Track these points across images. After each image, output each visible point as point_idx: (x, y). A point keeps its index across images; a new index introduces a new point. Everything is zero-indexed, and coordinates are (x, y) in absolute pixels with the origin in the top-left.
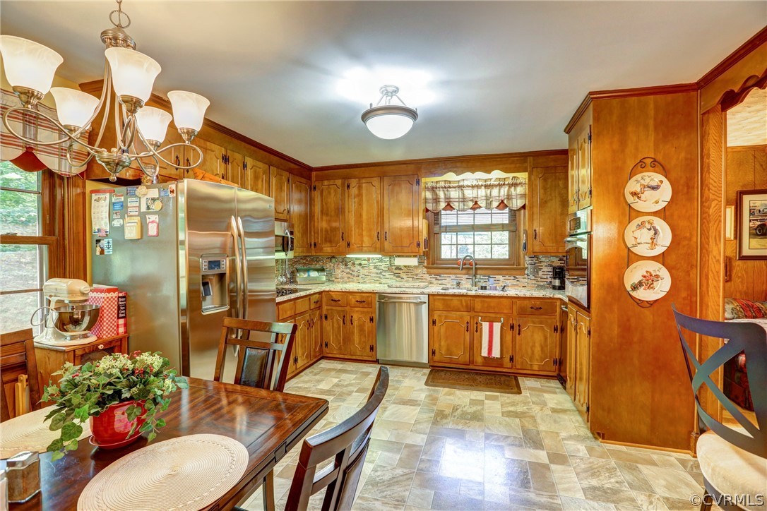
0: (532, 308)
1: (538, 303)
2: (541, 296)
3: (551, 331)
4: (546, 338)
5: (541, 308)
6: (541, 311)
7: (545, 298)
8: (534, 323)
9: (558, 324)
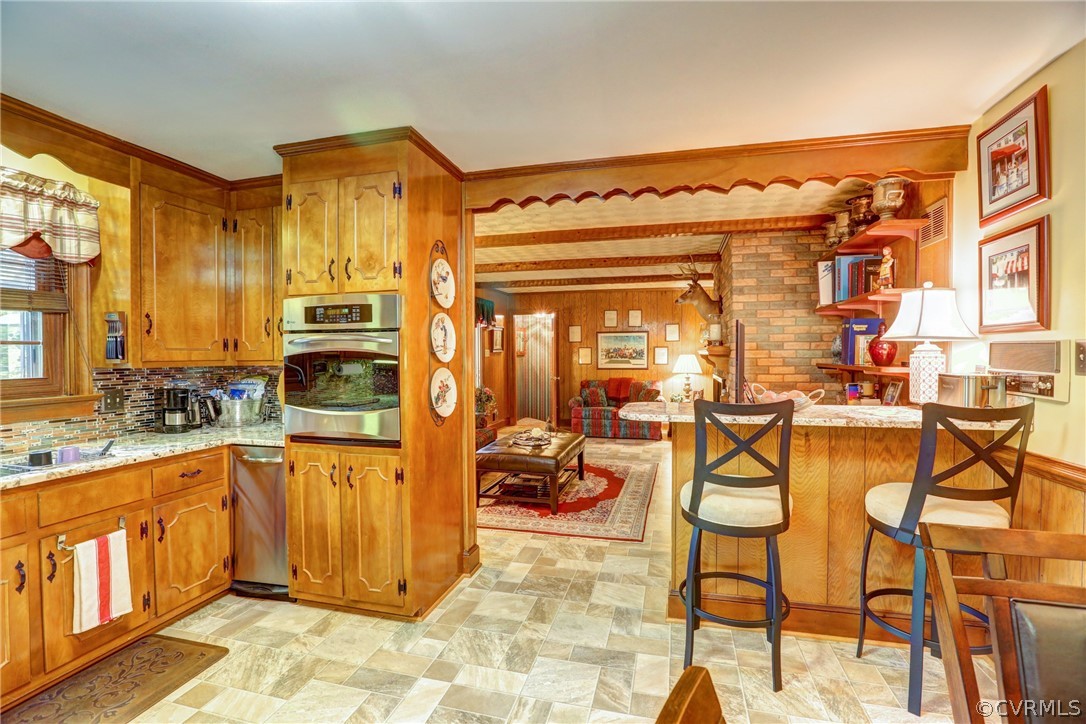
0: (183, 476)
1: (194, 465)
2: (202, 446)
3: (217, 510)
4: (210, 526)
5: (199, 471)
6: (200, 477)
7: (210, 450)
8: (188, 504)
9: (227, 493)
